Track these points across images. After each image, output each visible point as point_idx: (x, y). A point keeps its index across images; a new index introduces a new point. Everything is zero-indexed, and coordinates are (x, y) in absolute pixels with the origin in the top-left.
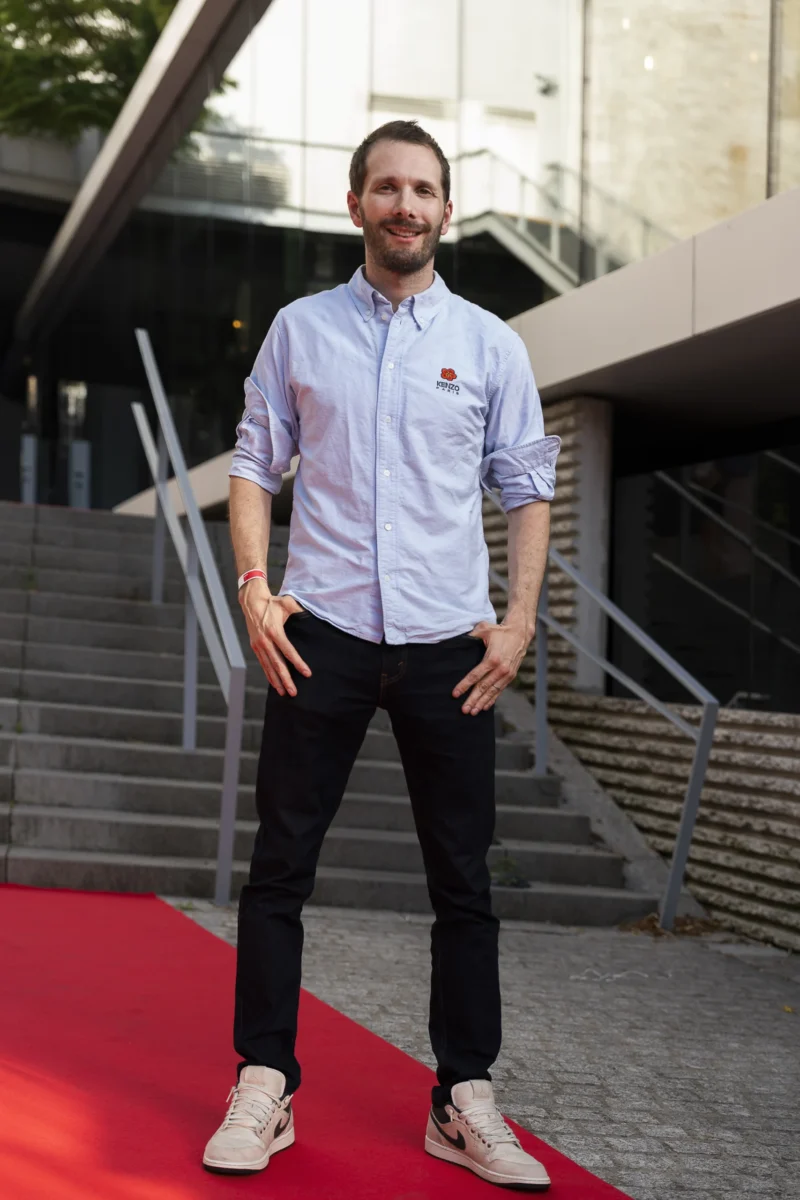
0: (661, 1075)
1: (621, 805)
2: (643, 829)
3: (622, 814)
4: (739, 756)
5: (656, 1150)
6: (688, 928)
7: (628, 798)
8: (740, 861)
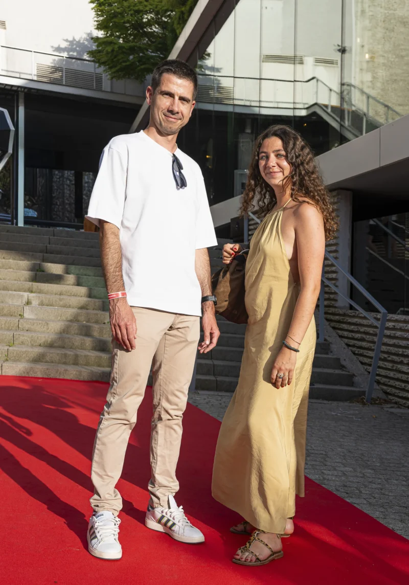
0: (350, 452)
1: (354, 354)
2: (362, 363)
3: (355, 357)
4: (399, 334)
5: (340, 475)
6: (377, 402)
7: (357, 351)
8: (399, 376)
